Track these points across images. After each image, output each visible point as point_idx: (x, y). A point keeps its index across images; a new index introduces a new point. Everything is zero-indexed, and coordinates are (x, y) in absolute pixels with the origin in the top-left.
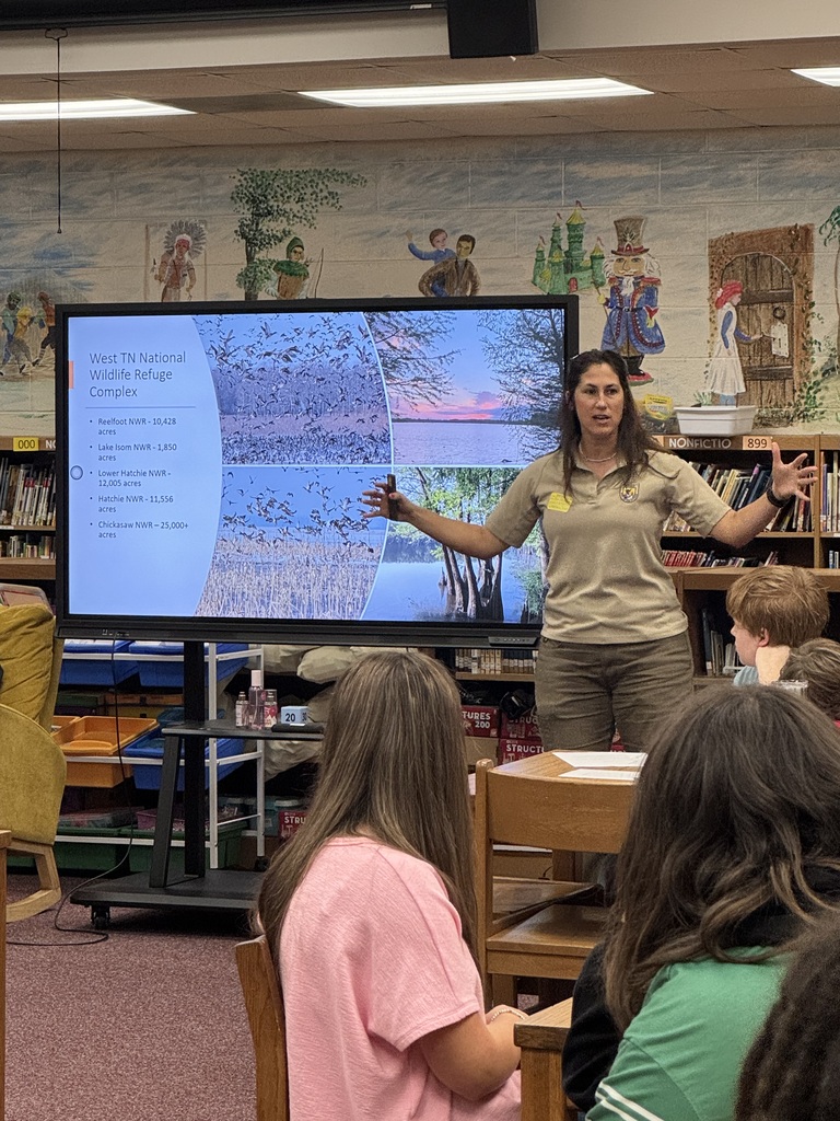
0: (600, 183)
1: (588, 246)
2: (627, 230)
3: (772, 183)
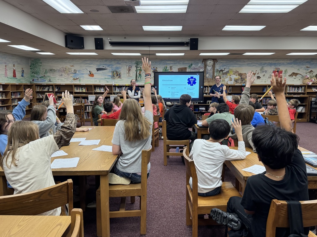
0: (168, 63)
1: (167, 68)
2: (171, 67)
3: (183, 64)
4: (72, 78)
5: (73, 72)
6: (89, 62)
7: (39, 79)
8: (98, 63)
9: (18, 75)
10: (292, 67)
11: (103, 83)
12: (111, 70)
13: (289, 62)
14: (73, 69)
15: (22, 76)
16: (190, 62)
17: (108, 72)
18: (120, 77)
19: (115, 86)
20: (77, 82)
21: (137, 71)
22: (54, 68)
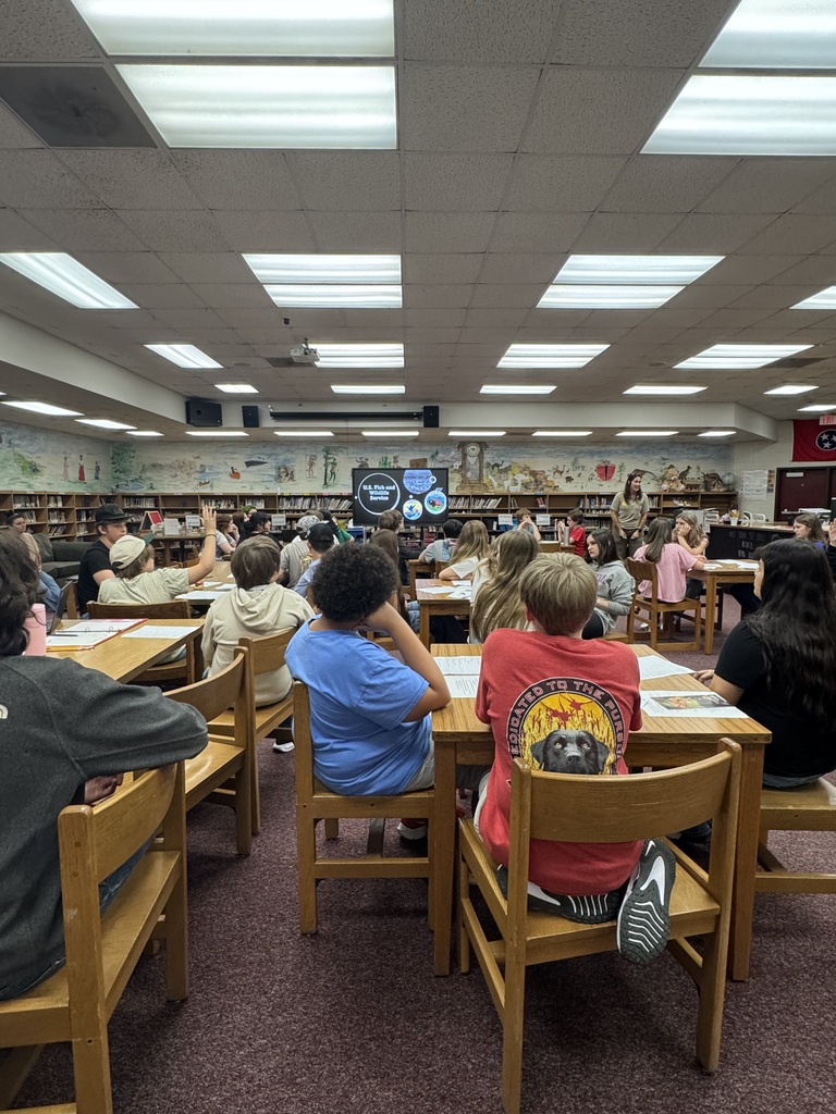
0: (391, 450)
1: (389, 461)
2: (395, 458)
3: (420, 451)
4: (196, 482)
5: (198, 469)
6: (230, 449)
7: (130, 484)
8: (249, 451)
9: (89, 476)
10: (633, 458)
11: (258, 491)
12: (274, 465)
13: (627, 448)
14: (198, 463)
15: (97, 478)
16: (434, 449)
17: (269, 469)
18: (292, 478)
19: (282, 497)
20: (206, 490)
21: (326, 465)
22: (160, 462)
